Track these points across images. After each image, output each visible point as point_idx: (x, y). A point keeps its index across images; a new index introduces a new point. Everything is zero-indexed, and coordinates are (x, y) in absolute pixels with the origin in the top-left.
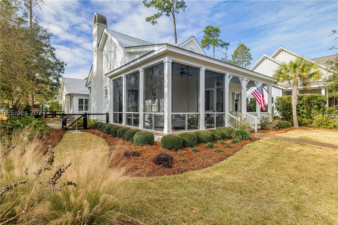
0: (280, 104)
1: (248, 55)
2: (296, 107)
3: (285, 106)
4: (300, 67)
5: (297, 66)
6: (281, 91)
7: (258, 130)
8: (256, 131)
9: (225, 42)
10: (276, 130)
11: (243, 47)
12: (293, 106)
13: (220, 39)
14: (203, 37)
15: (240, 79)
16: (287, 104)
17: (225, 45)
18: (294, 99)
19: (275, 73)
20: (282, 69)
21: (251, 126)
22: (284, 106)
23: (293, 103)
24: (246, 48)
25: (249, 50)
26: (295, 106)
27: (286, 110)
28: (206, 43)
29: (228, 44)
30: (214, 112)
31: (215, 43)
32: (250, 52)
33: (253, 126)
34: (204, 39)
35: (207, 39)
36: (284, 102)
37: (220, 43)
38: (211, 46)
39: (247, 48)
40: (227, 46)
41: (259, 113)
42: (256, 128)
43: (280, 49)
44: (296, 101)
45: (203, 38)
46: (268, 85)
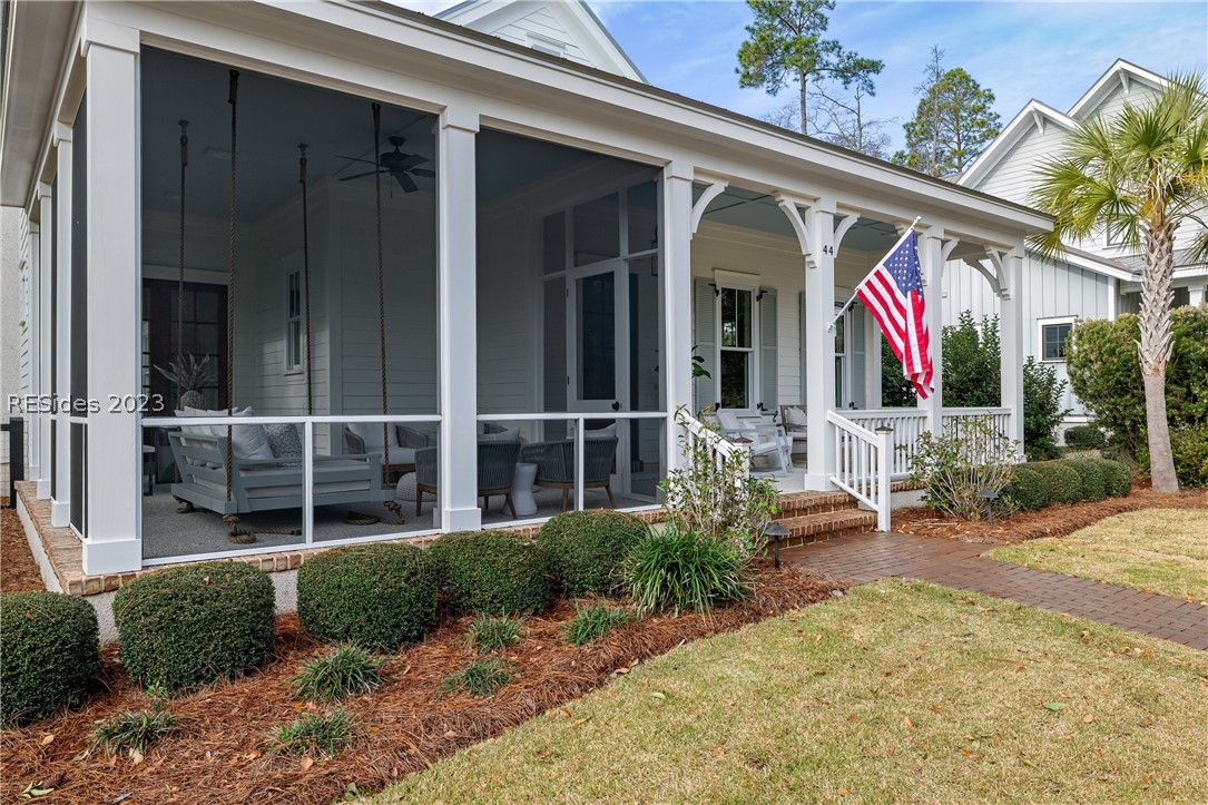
0: (1091, 361)
1: (983, 124)
2: (1162, 374)
3: (1118, 370)
4: (1182, 141)
5: (1164, 133)
6: (1111, 289)
7: (897, 517)
8: (884, 524)
9: (859, 57)
10: (1005, 518)
11: (958, 82)
12: (1147, 370)
13: (830, 39)
14: (748, 28)
15: (789, 204)
16: (1127, 361)
17: (859, 70)
18: (1150, 327)
19: (1039, 181)
20: (1085, 160)
21: (860, 491)
22: (1109, 372)
23: (1146, 354)
24: (976, 86)
25: (991, 98)
26: (1157, 370)
27: (1121, 396)
28: (760, 61)
29: (875, 67)
30: (616, 407)
31: (807, 59)
32: (993, 108)
33: (868, 495)
34: (751, 42)
35: (763, 39)
36: (1112, 352)
37: (833, 59)
38: (789, 77)
39: (981, 88)
40: (872, 76)
41: (930, 415)
42: (881, 506)
43: (1117, 73)
44: (1165, 340)
45: (747, 36)
46: (994, 251)
